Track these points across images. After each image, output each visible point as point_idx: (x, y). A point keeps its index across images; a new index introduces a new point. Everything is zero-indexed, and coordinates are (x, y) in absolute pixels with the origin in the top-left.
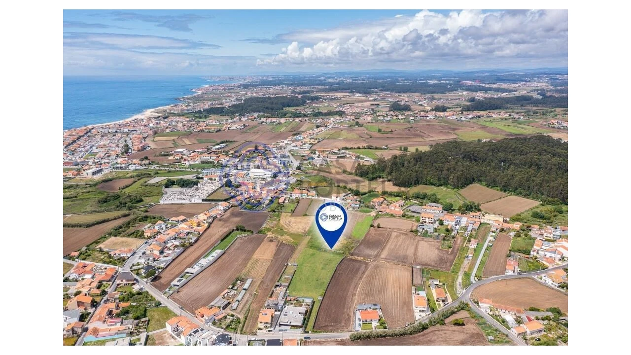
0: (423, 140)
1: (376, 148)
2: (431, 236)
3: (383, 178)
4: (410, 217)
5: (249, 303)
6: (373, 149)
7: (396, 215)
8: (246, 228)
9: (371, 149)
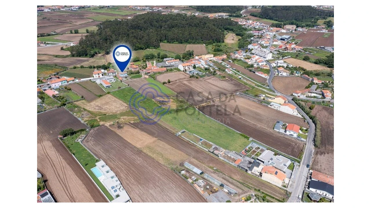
0: (71, 25)
1: (49, 35)
2: (204, 76)
3: (100, 53)
4: (171, 70)
5: (231, 180)
6: (46, 36)
7: (162, 72)
8: (75, 130)
9: (44, 36)
